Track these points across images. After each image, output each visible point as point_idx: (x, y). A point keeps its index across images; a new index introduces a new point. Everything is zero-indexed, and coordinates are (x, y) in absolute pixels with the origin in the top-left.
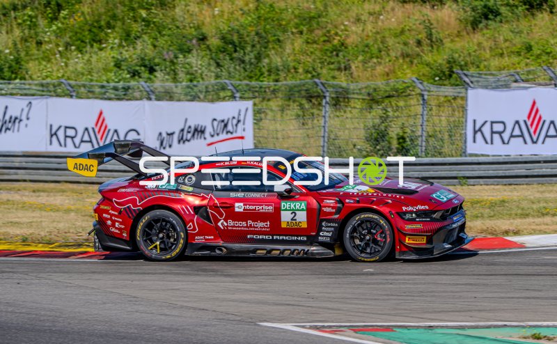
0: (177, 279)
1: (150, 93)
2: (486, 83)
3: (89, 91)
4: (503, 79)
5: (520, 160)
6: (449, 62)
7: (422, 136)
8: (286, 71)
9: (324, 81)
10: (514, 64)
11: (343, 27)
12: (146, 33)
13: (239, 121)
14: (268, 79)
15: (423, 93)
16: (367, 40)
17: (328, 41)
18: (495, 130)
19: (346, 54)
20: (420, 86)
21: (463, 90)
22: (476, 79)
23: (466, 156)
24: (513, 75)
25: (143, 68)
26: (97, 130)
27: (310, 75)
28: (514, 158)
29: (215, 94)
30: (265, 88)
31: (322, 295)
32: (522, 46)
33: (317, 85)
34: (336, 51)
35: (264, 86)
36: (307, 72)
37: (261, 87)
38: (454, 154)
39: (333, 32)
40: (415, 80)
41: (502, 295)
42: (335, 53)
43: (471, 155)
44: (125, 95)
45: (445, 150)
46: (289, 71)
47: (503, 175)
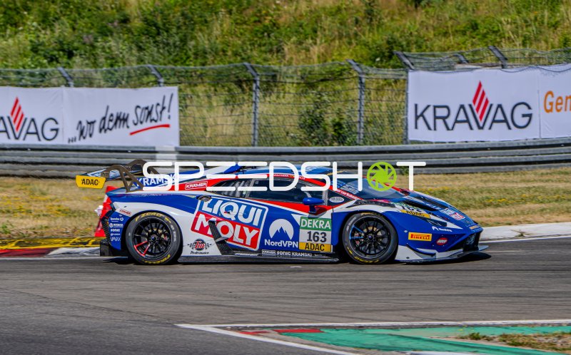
0: (92, 278)
1: (69, 79)
2: (428, 65)
3: (4, 78)
4: (446, 60)
5: (465, 147)
6: (388, 42)
7: (359, 122)
8: (213, 53)
9: (254, 64)
10: (459, 44)
11: (274, 6)
12: (64, 15)
13: (164, 108)
14: (195, 63)
15: (360, 76)
16: (300, 19)
17: (259, 21)
18: (438, 115)
19: (278, 35)
20: (357, 68)
21: (404, 73)
22: (417, 61)
23: (407, 143)
24: (457, 56)
25: (61, 53)
26: (12, 119)
27: (239, 58)
28: (459, 145)
29: (138, 80)
30: (191, 72)
31: (245, 293)
32: (467, 24)
33: (247, 69)
34: (267, 31)
35: (190, 70)
36: (236, 54)
37: (187, 72)
38: (395, 141)
39: (264, 12)
40: (353, 63)
41: (440, 292)
42: (266, 34)
43: (413, 142)
44: (42, 81)
45: (385, 137)
46: (217, 53)
47: (448, 163)
